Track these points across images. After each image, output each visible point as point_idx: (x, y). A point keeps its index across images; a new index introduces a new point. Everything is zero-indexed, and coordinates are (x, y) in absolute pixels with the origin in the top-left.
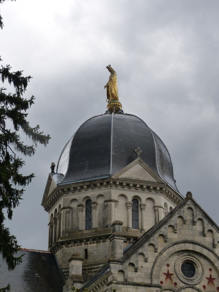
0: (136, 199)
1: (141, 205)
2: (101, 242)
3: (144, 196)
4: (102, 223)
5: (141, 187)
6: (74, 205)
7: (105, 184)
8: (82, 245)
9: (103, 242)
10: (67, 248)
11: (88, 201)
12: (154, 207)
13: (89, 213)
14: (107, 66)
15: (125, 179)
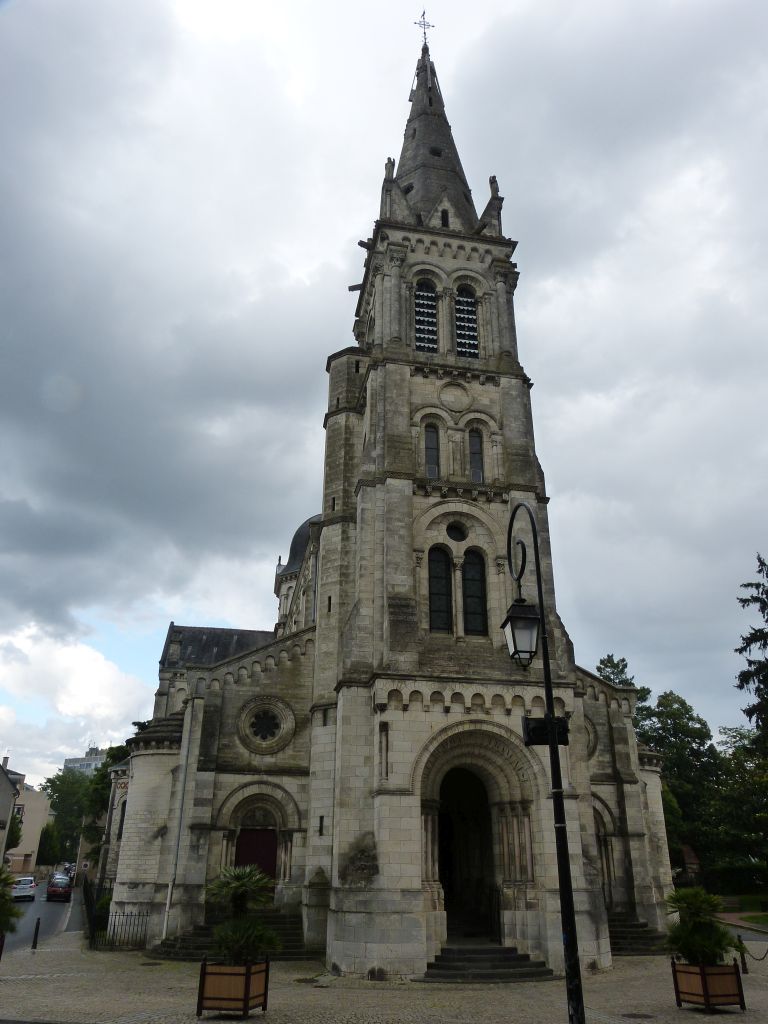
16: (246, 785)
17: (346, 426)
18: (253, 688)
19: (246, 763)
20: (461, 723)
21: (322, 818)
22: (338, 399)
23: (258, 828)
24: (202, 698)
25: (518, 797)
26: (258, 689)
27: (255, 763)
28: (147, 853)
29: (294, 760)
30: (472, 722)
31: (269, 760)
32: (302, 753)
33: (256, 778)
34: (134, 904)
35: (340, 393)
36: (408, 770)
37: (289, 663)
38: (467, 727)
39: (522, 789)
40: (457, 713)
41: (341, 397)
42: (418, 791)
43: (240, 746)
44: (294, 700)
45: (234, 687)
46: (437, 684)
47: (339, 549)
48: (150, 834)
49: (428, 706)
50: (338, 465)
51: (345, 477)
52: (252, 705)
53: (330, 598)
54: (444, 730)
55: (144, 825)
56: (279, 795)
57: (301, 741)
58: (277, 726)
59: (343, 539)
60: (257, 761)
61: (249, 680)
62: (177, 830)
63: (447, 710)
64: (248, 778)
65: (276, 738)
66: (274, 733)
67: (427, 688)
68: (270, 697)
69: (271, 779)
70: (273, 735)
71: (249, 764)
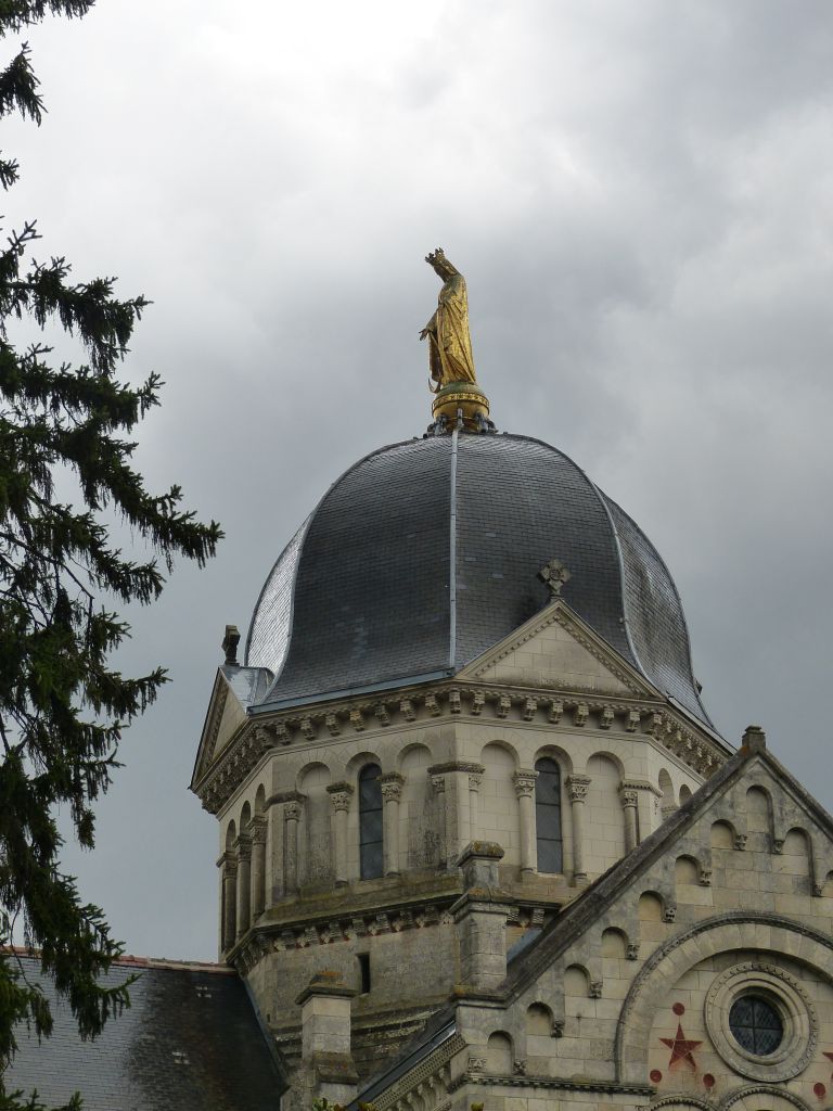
0: (551, 760)
1: (569, 782)
2: (422, 925)
3: (579, 747)
4: (422, 853)
5: (570, 711)
6: (315, 787)
7: (431, 702)
8: (347, 939)
9: (427, 925)
10: (291, 953)
11: (369, 770)
12: (621, 788)
13: (371, 813)
14: (431, 255)
15: (508, 685)
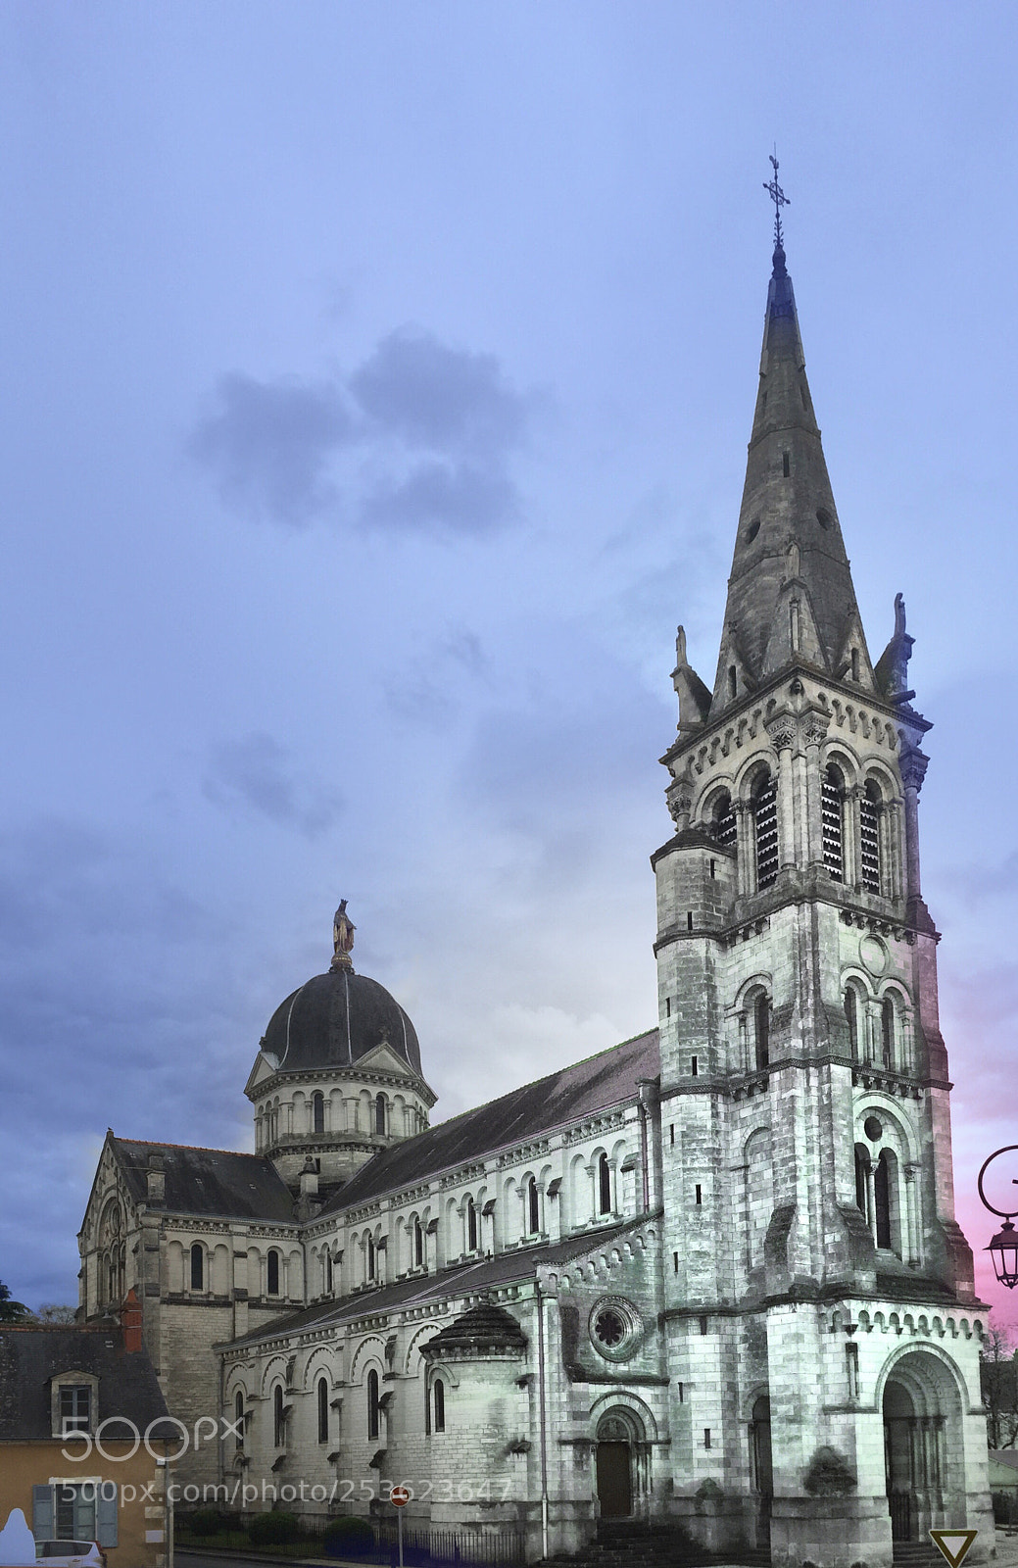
16: (607, 1396)
17: (706, 957)
18: (601, 1287)
19: (602, 1372)
20: (910, 1344)
21: (707, 1431)
22: (690, 914)
23: (613, 1440)
24: (555, 1298)
25: (931, 1411)
26: (605, 1288)
27: (611, 1372)
28: (497, 1471)
29: (645, 1367)
30: (918, 1343)
31: (623, 1368)
32: (652, 1361)
33: (615, 1388)
34: (494, 1524)
35: (695, 906)
36: (872, 1389)
37: (632, 1258)
38: (913, 1349)
39: (937, 1404)
40: (906, 1337)
41: (694, 912)
42: (881, 1410)
43: (595, 1352)
44: (640, 1302)
45: (583, 1285)
46: (893, 1306)
47: (709, 1127)
48: (500, 1450)
49: (887, 1328)
50: (699, 1014)
51: (710, 1031)
52: (600, 1307)
53: (698, 1187)
54: (898, 1351)
55: (489, 1441)
56: (636, 1406)
57: (650, 1347)
58: (620, 1330)
59: (713, 1116)
60: (612, 1369)
61: (596, 1277)
62: (539, 1445)
63: (899, 1331)
64: (607, 1388)
65: (622, 1345)
66: (618, 1338)
67: (887, 1308)
68: (618, 1297)
69: (628, 1389)
70: (617, 1339)
71: (606, 1373)
